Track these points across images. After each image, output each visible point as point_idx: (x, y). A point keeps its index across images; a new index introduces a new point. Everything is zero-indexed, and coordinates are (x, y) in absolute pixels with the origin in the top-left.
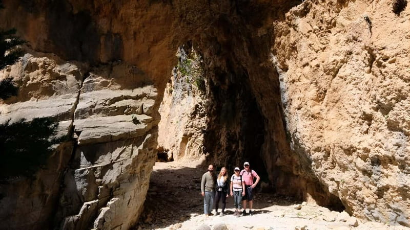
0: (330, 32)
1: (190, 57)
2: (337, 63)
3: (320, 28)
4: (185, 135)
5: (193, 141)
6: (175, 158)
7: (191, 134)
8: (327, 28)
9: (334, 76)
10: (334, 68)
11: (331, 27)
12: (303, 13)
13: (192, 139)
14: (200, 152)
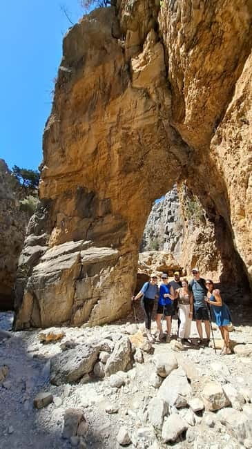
0: (239, 147)
1: (192, 201)
2: (245, 173)
3: (231, 147)
4: (193, 257)
5: (200, 261)
6: (188, 274)
7: (199, 256)
8: (236, 144)
9: (247, 187)
10: (243, 179)
11: (239, 143)
12: (219, 141)
13: (200, 259)
14: (206, 270)
